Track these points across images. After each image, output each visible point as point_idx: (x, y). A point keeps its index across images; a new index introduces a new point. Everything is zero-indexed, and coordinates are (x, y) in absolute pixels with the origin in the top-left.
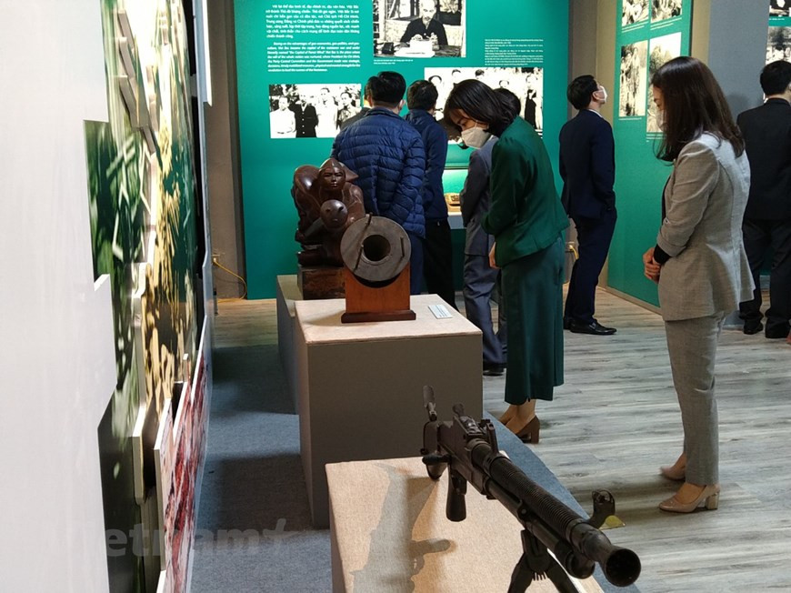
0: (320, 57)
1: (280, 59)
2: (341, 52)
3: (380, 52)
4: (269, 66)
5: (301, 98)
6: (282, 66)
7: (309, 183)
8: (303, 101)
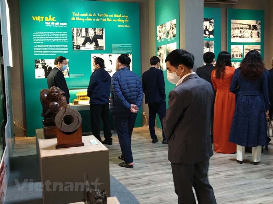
0: (53, 50)
1: (39, 51)
2: (61, 48)
3: (75, 48)
4: (35, 53)
5: (46, 64)
6: (40, 53)
7: (46, 95)
8: (47, 65)
